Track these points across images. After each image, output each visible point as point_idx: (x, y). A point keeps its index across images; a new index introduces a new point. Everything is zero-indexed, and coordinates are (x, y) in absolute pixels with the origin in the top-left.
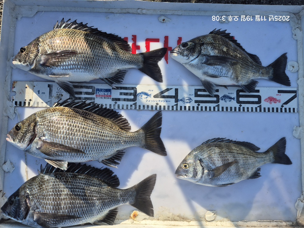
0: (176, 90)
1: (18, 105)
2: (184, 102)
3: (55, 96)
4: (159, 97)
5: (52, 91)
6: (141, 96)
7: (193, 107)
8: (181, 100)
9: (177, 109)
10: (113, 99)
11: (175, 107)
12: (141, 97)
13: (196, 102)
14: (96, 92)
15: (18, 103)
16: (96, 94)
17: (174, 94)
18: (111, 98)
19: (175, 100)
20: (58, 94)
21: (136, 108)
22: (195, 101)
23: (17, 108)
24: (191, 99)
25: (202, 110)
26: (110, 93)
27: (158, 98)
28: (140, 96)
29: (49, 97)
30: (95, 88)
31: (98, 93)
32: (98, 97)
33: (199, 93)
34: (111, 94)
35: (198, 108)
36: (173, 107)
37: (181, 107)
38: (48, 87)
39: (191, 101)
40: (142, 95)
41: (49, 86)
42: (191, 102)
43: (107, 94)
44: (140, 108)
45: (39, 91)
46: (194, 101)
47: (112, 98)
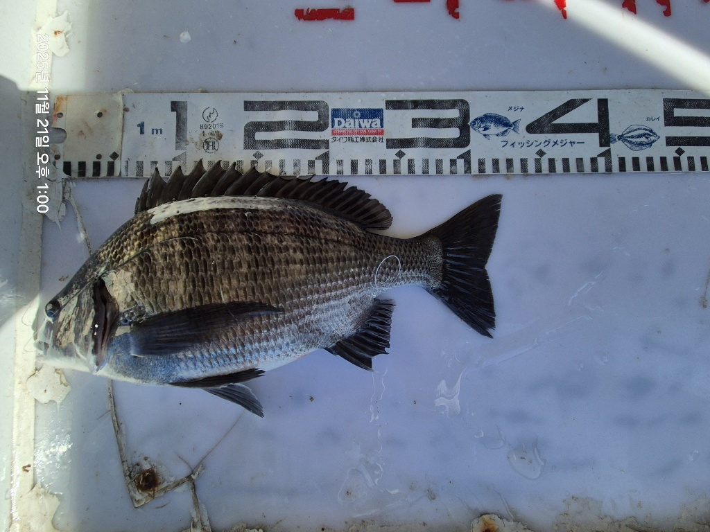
0: (603, 104)
1: (75, 175)
2: (630, 142)
3: (196, 139)
4: (546, 129)
5: (184, 123)
6: (486, 129)
7: (663, 160)
8: (620, 137)
9: (609, 169)
10: (392, 144)
11: (601, 162)
12: (486, 132)
13: (671, 141)
14: (333, 121)
15: (75, 167)
16: (333, 127)
17: (595, 120)
18: (385, 137)
19: (601, 138)
20: (207, 131)
21: (468, 169)
22: (668, 138)
23: (72, 185)
24: (655, 134)
25: (692, 168)
26: (378, 121)
27: (542, 132)
28: (481, 129)
29: (177, 142)
30: (326, 106)
31: (340, 123)
32: (338, 137)
33: (678, 112)
34: (382, 125)
35: (677, 162)
36: (593, 161)
37: (622, 161)
38: (173, 110)
39: (652, 138)
40: (489, 124)
41: (175, 106)
42: (653, 142)
43: (368, 126)
44: (482, 170)
45: (142, 126)
46: (663, 141)
47: (388, 140)
